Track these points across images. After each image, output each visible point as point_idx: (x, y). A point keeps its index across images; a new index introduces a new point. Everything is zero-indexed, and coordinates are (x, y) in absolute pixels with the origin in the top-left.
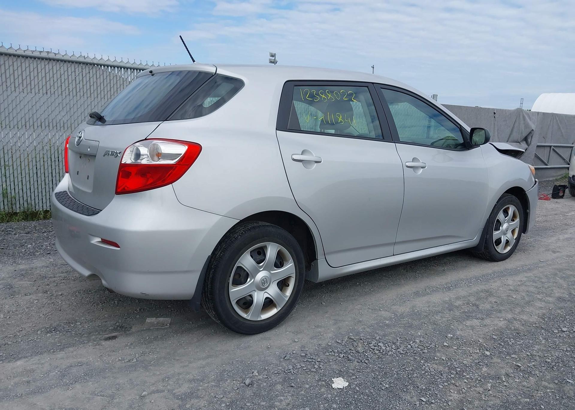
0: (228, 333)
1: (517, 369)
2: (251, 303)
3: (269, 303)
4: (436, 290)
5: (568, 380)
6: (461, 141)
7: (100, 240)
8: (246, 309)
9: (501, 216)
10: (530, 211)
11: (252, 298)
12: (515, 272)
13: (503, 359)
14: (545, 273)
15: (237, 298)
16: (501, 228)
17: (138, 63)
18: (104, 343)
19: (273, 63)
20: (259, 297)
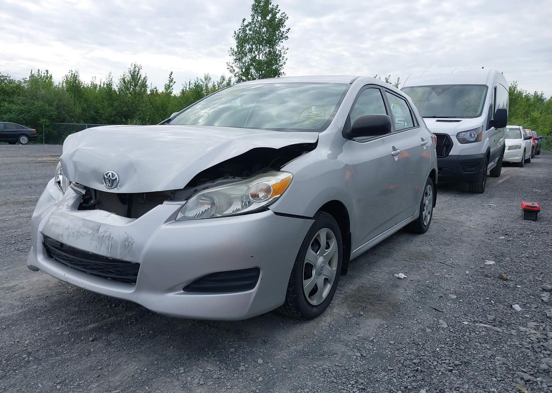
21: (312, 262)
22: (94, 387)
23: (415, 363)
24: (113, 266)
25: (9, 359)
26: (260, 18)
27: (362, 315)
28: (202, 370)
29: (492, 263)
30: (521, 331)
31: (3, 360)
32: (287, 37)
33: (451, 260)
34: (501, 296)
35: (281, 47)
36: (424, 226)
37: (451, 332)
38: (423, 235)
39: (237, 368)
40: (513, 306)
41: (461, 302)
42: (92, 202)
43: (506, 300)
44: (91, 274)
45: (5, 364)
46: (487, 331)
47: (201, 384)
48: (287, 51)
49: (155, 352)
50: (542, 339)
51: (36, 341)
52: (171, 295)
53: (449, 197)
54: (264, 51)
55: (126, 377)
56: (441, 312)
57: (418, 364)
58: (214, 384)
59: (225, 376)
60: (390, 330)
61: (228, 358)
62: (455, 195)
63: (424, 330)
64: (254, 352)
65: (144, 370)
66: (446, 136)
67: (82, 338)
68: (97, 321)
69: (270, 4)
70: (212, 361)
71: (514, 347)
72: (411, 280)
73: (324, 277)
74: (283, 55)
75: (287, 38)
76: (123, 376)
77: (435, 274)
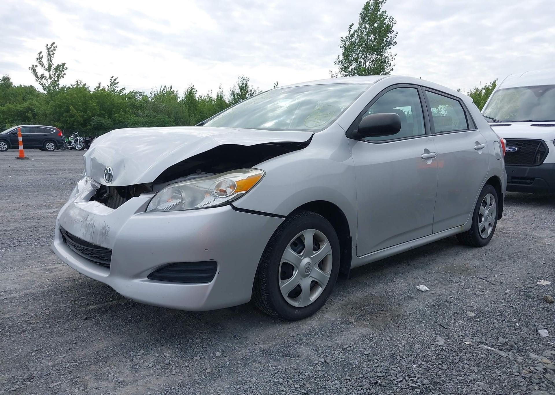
21: (292, 263)
22: (60, 358)
23: (378, 376)
24: (97, 251)
25: (12, 327)
26: (367, 26)
27: (352, 323)
28: (157, 355)
29: (545, 283)
30: (530, 359)
31: (7, 327)
32: (395, 42)
33: (496, 276)
34: (533, 319)
35: (388, 54)
36: (480, 239)
37: (444, 350)
38: (480, 249)
39: (193, 357)
40: (539, 331)
41: (477, 321)
42: (105, 195)
43: (535, 324)
44: (86, 259)
45: (6, 330)
46: (487, 354)
47: (149, 367)
48: (395, 57)
49: (130, 335)
50: (550, 370)
51: (41, 314)
52: (137, 281)
53: (542, 211)
54: (371, 59)
55: (91, 353)
56: (446, 329)
57: (380, 377)
58: (162, 368)
59: (176, 363)
60: (373, 341)
61: (191, 347)
62: (550, 209)
63: (412, 345)
64: (219, 345)
65: (110, 349)
66: (540, 142)
67: (79, 316)
68: (100, 303)
69: (379, 11)
70: (173, 348)
71: (508, 374)
72: (432, 293)
73: (311, 279)
74: (390, 62)
75: (395, 44)
76: (89, 351)
77: (465, 289)
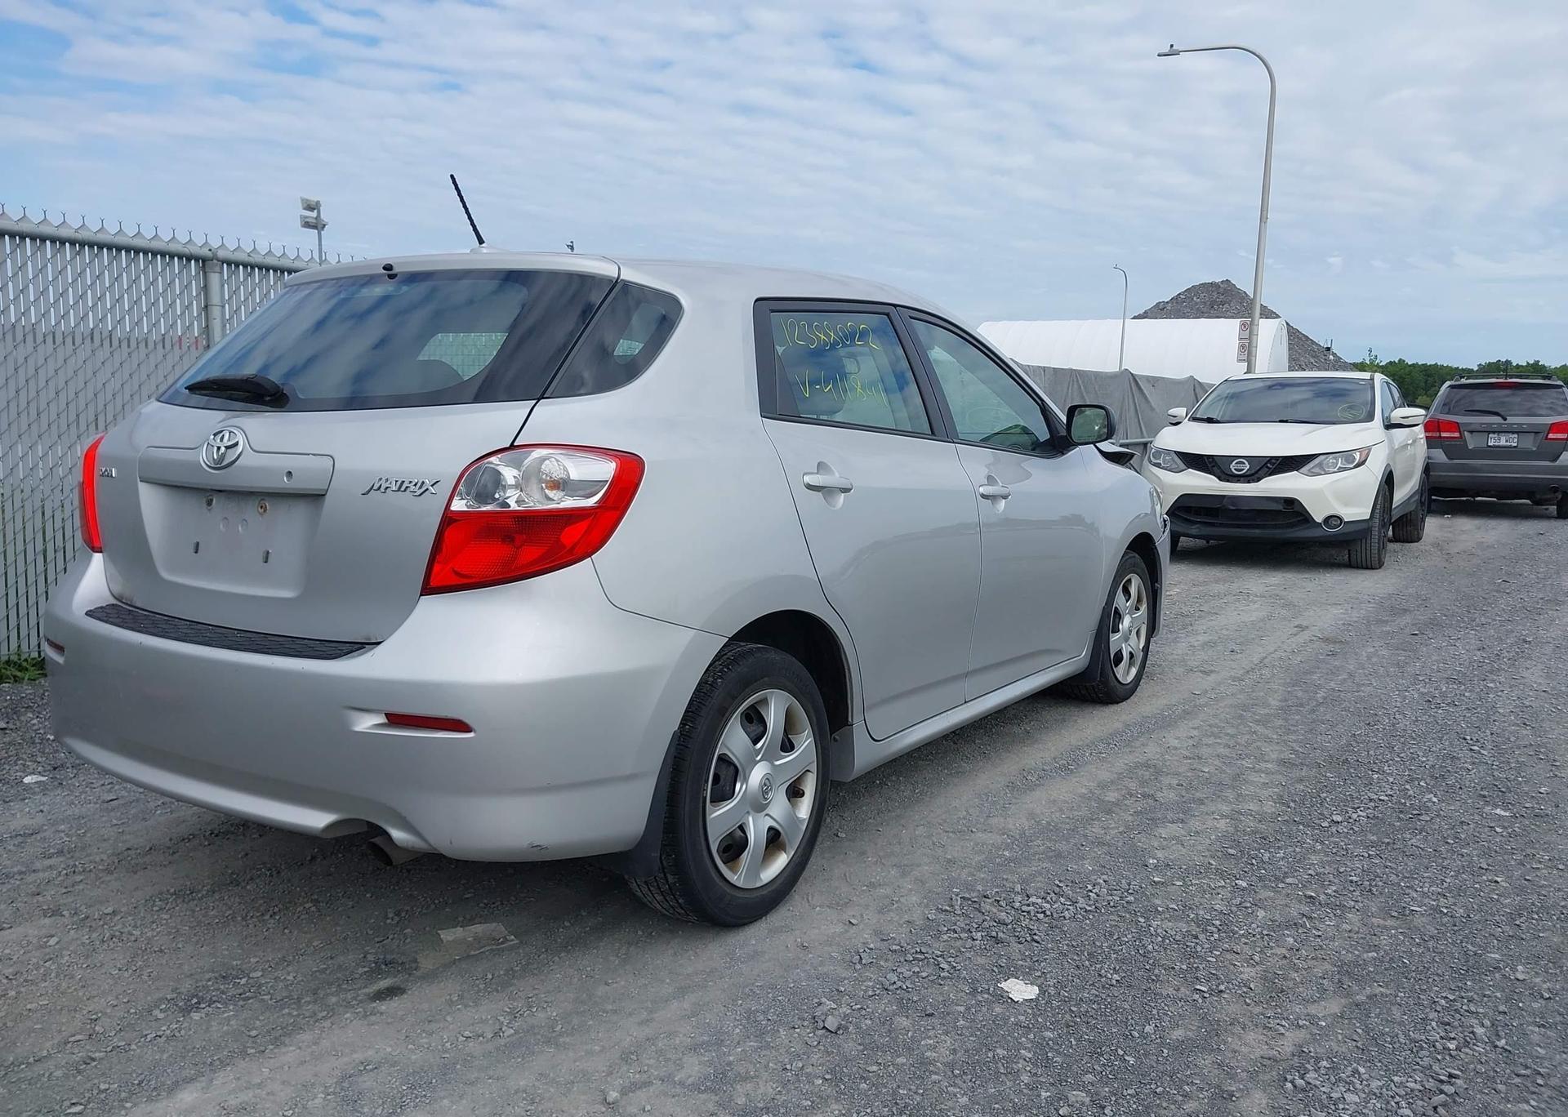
0: (683, 932)
1: (1314, 904)
2: (743, 844)
3: (774, 840)
4: (1044, 776)
5: (1412, 908)
6: (1043, 435)
7: (382, 719)
8: (733, 860)
9: (1120, 600)
10: (1161, 586)
11: (744, 832)
12: (1165, 721)
13: (1274, 889)
14: (1222, 716)
15: (721, 835)
16: (1120, 626)
17: (112, 229)
18: (383, 1008)
19: (315, 227)
20: (756, 829)
